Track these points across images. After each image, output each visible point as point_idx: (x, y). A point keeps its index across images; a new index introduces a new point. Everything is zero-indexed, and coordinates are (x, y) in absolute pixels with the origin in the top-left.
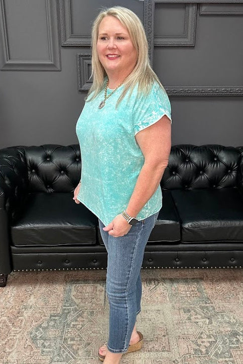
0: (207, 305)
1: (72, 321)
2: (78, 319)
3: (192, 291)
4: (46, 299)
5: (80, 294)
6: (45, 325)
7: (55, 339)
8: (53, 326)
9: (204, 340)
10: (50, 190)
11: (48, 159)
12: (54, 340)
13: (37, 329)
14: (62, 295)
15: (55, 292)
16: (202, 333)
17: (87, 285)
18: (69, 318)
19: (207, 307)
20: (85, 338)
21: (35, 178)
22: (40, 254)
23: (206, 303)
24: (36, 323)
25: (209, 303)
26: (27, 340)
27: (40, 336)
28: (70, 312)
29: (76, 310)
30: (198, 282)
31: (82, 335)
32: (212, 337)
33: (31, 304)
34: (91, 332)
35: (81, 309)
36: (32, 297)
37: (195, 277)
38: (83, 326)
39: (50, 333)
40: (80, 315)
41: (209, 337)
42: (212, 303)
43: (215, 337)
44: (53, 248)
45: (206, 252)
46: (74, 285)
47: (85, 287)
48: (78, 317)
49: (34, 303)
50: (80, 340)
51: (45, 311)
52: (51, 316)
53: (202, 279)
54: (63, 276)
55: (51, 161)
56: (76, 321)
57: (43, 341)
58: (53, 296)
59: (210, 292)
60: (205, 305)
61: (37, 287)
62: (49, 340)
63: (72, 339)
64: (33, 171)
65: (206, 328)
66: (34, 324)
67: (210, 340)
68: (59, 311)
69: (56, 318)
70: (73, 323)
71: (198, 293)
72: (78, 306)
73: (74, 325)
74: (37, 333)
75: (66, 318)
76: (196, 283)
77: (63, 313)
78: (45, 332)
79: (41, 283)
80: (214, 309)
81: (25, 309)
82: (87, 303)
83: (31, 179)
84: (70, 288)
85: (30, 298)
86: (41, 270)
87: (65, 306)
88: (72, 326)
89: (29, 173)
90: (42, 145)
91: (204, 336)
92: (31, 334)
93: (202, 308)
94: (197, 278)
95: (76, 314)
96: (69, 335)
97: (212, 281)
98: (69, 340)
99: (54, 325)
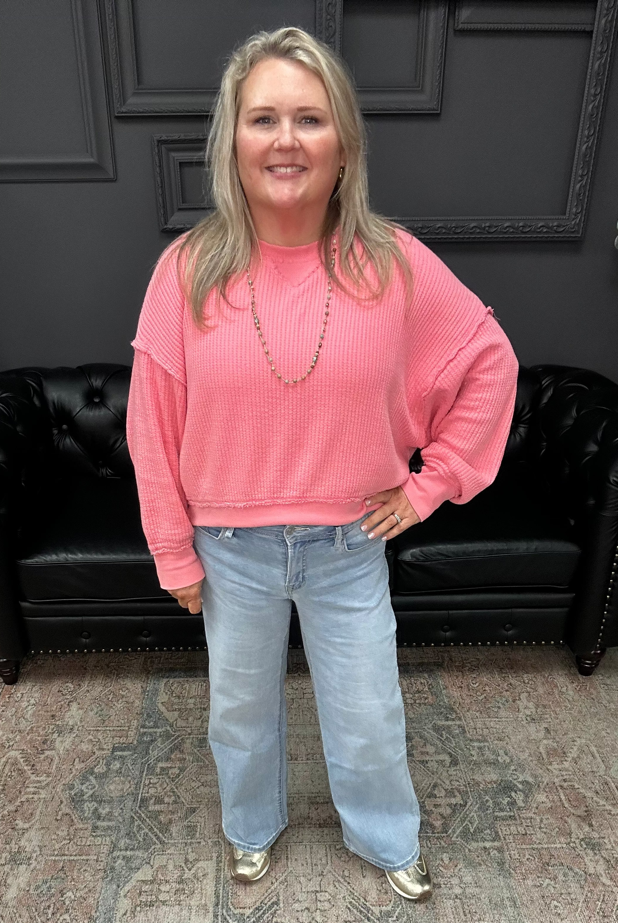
0: (450, 723)
1: (158, 760)
2: (173, 756)
3: (419, 692)
4: (104, 712)
5: (176, 701)
6: (100, 769)
7: (122, 799)
8: (119, 772)
9: (439, 801)
10: (106, 471)
11: (97, 400)
12: (120, 801)
13: (84, 779)
14: (137, 703)
15: (123, 696)
16: (435, 786)
17: (191, 680)
18: (154, 754)
19: (449, 727)
20: (186, 797)
21: (69, 441)
22: (85, 618)
23: (447, 719)
24: (83, 765)
25: (453, 720)
26: (62, 802)
27: (91, 792)
28: (155, 740)
29: (167, 736)
30: (432, 671)
31: (180, 791)
32: (457, 794)
33: (71, 723)
34: (198, 784)
35: (177, 734)
36: (74, 706)
37: (426, 661)
38: (182, 770)
39: (112, 787)
40: (177, 748)
41: (450, 793)
42: (460, 719)
43: (464, 794)
44: (112, 605)
45: (451, 612)
46: (165, 680)
47: (187, 686)
48: (172, 751)
49: (77, 719)
50: (175, 802)
51: (100, 738)
52: (114, 749)
53: (439, 665)
54: (142, 659)
55: (102, 403)
56: (168, 759)
57: (96, 805)
58: (119, 705)
59: (456, 693)
60: (444, 723)
61: (85, 686)
62: (109, 802)
63: (159, 801)
64: (65, 427)
65: (445, 774)
66: (78, 766)
67: (453, 801)
68: (132, 737)
69: (125, 753)
70: (160, 765)
71: (430, 697)
72: (171, 726)
73: (162, 769)
74: (84, 787)
75: (147, 753)
76: (426, 675)
77: (140, 742)
78: (101, 785)
79: (94, 677)
80: (464, 732)
81: (60, 733)
82: (191, 719)
83: (61, 446)
84: (156, 686)
85: (69, 710)
86: (90, 652)
87: (143, 727)
88: (158, 770)
89: (56, 432)
90: (81, 364)
91: (440, 793)
92: (71, 789)
93: (437, 729)
94: (429, 664)
95: (167, 746)
96: (152, 791)
97: (461, 668)
98: (152, 801)
99: (121, 768)
